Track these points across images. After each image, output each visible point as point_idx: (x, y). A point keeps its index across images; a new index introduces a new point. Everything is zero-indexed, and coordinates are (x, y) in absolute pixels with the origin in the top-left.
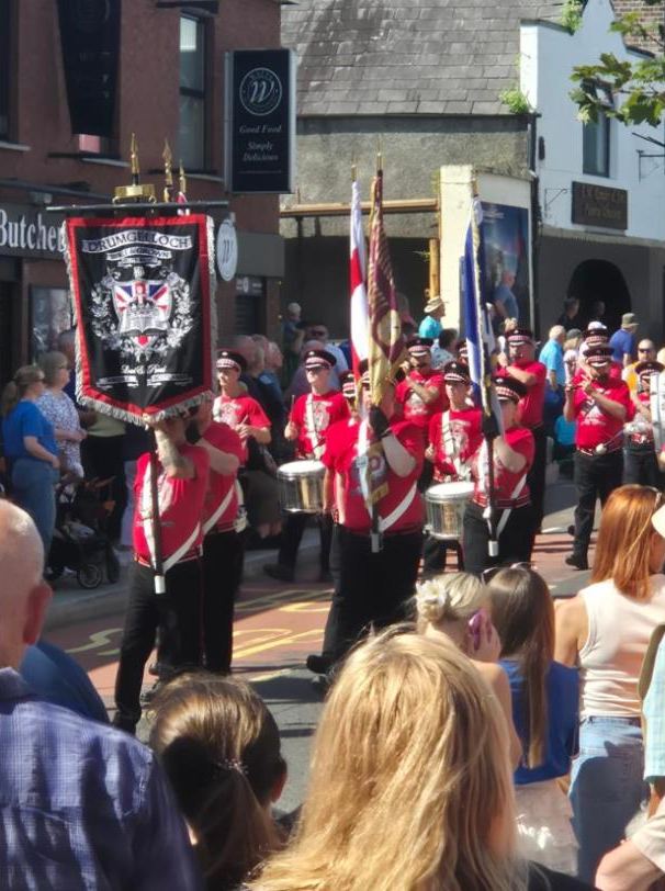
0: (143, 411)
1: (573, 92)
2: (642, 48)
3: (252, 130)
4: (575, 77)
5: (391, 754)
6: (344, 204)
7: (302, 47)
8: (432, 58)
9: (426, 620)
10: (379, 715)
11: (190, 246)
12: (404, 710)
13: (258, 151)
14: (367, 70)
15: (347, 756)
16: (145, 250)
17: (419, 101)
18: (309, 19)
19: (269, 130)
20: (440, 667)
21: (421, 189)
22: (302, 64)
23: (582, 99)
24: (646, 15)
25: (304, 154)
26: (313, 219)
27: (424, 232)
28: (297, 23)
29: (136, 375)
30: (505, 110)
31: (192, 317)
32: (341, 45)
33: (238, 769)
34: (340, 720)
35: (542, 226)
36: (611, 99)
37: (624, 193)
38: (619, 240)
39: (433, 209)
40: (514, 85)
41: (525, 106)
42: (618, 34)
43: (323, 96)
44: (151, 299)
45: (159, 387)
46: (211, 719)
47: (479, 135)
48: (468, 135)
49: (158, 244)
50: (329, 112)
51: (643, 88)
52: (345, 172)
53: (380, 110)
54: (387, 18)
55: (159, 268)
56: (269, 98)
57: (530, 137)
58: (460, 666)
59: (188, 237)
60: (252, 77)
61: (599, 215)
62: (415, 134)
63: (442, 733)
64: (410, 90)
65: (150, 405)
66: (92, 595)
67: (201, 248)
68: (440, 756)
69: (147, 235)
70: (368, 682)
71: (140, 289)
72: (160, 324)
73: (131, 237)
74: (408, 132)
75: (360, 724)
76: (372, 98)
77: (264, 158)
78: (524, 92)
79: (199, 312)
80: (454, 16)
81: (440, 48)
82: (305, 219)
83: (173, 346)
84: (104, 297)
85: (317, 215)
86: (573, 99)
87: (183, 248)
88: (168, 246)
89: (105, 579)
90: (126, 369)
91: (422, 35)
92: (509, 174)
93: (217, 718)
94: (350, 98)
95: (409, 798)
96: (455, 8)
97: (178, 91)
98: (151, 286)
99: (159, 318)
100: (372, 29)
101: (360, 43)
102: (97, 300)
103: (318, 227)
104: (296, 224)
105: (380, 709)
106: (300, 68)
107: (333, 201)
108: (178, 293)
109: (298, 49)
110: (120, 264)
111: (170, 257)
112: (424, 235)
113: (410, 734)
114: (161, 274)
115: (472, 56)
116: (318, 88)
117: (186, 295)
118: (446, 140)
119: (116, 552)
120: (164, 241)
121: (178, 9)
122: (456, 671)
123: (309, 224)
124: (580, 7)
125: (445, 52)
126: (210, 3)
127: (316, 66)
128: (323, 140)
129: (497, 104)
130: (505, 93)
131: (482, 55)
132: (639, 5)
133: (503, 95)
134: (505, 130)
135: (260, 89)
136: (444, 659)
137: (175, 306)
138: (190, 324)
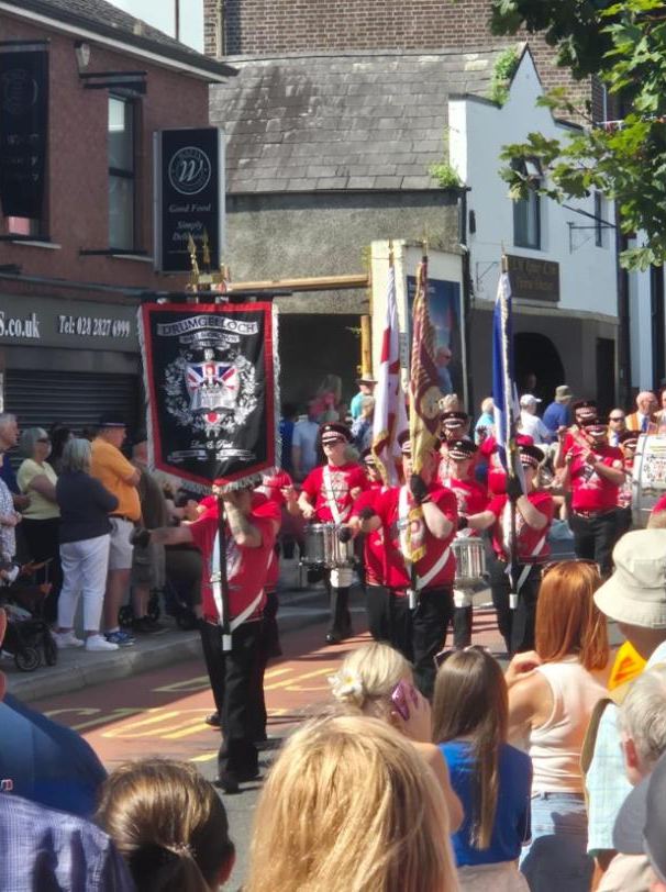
1: (503, 172)
2: (570, 121)
3: (180, 209)
4: (504, 156)
5: (328, 830)
6: (275, 282)
7: (230, 125)
8: (361, 134)
10: (316, 792)
11: (256, 331)
12: (340, 786)
13: (188, 230)
14: (295, 146)
15: (285, 832)
16: (215, 334)
17: (349, 177)
18: (237, 98)
19: (199, 209)
20: (376, 745)
21: (352, 266)
22: (231, 141)
23: (511, 177)
24: (574, 88)
25: (234, 231)
27: (355, 308)
28: (225, 101)
29: (206, 449)
30: (435, 184)
31: (257, 397)
32: (269, 122)
34: (277, 798)
35: (474, 299)
36: (541, 174)
37: (555, 265)
38: (552, 312)
39: (364, 285)
40: (444, 159)
41: (454, 180)
42: (546, 109)
43: (253, 173)
44: (220, 379)
45: (226, 462)
46: (160, 803)
47: (409, 209)
48: (398, 209)
49: (227, 329)
50: (258, 190)
51: (572, 164)
52: (275, 250)
53: (309, 186)
54: (315, 95)
55: (228, 351)
56: (198, 177)
57: (461, 210)
58: (397, 743)
59: (255, 323)
60: (181, 156)
61: (530, 287)
62: (344, 210)
63: (378, 807)
64: (339, 165)
66: (30, 678)
67: (266, 334)
68: (377, 831)
69: (217, 320)
70: (304, 759)
71: (210, 370)
72: (228, 403)
73: (202, 322)
74: (338, 207)
75: (296, 802)
76: (302, 176)
78: (453, 165)
79: (263, 393)
80: (383, 92)
81: (369, 124)
83: (240, 423)
84: (177, 376)
86: (503, 178)
87: (250, 333)
88: (236, 330)
89: (43, 662)
90: (196, 444)
91: (351, 111)
92: (440, 248)
93: (166, 800)
94: (279, 175)
95: (346, 873)
96: (383, 84)
97: (107, 171)
98: (220, 368)
99: (227, 398)
100: (300, 106)
101: (288, 119)
102: (170, 379)
105: (316, 785)
106: (229, 146)
107: (263, 279)
108: (245, 375)
109: (227, 127)
110: (192, 347)
111: (238, 341)
112: (356, 311)
113: (347, 810)
114: (230, 356)
115: (401, 131)
116: (246, 166)
117: (251, 377)
118: (377, 215)
119: (54, 634)
120: (232, 326)
121: (107, 89)
122: (392, 749)
124: (507, 81)
125: (375, 127)
126: (137, 83)
127: (245, 143)
128: (254, 218)
129: (427, 178)
130: (435, 167)
131: (411, 130)
132: (566, 78)
133: (433, 170)
134: (435, 205)
135: (189, 168)
136: (381, 737)
137: (242, 387)
138: (255, 403)
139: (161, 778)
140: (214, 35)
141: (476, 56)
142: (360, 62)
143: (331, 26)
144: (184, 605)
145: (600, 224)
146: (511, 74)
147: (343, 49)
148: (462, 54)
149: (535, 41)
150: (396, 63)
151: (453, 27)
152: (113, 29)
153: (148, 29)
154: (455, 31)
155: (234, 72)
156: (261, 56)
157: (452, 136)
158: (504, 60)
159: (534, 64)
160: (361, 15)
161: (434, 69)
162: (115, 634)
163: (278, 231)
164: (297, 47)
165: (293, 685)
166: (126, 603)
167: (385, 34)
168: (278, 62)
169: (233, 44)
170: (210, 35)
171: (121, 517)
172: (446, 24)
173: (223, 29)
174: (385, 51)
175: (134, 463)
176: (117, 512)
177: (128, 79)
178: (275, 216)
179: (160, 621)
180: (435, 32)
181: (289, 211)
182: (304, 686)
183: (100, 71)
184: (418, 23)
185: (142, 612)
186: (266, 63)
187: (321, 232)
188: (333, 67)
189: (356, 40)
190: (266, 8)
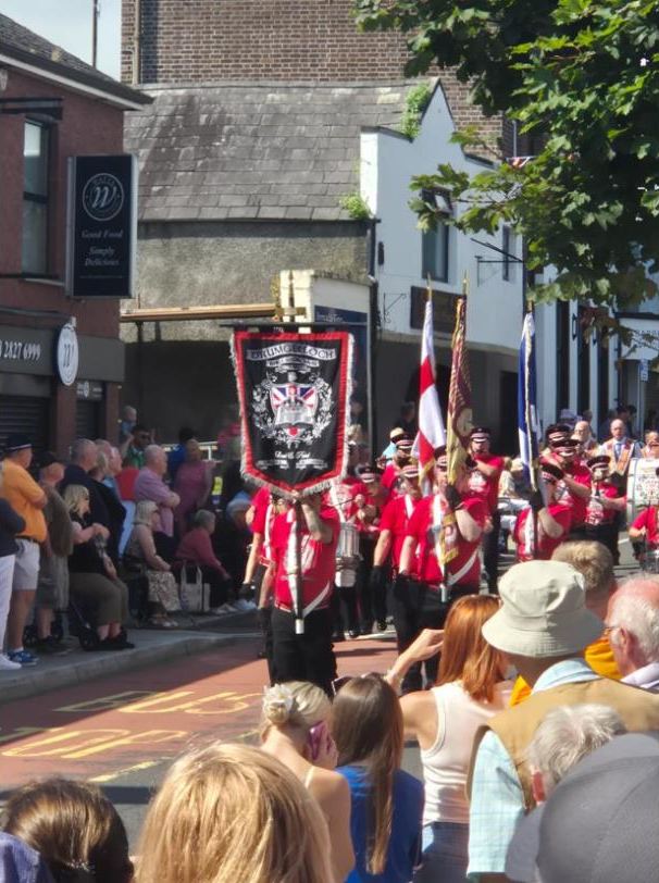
0: (293, 488)
2: (481, 156)
3: (92, 235)
4: (414, 186)
6: (184, 309)
7: (145, 152)
8: (273, 164)
9: (270, 722)
10: (199, 823)
11: (334, 357)
12: (223, 817)
13: (100, 256)
14: (208, 175)
15: (169, 863)
16: (298, 359)
17: (260, 206)
18: (152, 125)
19: (112, 235)
21: (260, 294)
22: (144, 169)
23: (419, 208)
24: (484, 124)
25: (145, 259)
26: (153, 323)
28: (140, 129)
29: (287, 459)
30: (345, 216)
31: (332, 413)
32: (183, 151)
33: (85, 868)
34: (161, 828)
35: (381, 331)
36: (450, 207)
40: (354, 191)
41: (364, 212)
42: (458, 145)
43: (165, 201)
44: (301, 399)
45: (303, 470)
46: (60, 822)
47: (319, 240)
48: (308, 240)
49: (308, 355)
50: (171, 217)
51: (480, 197)
52: (185, 277)
53: (220, 215)
54: (229, 124)
55: (309, 374)
56: (111, 204)
57: (370, 242)
58: (277, 772)
59: (333, 350)
60: (95, 182)
61: (438, 320)
62: (256, 239)
63: (260, 837)
64: (250, 195)
65: (297, 483)
67: (343, 358)
68: (260, 859)
69: (300, 348)
70: (187, 790)
71: (293, 391)
72: (307, 419)
73: (287, 349)
74: (249, 236)
75: (180, 832)
76: (214, 204)
77: (106, 263)
78: (364, 198)
79: (336, 410)
80: (296, 123)
81: (281, 154)
82: (145, 324)
83: (316, 436)
84: (263, 395)
85: (157, 320)
86: (412, 208)
87: (329, 358)
88: (317, 356)
90: (279, 454)
91: (264, 138)
92: (348, 279)
93: (66, 819)
94: (191, 203)
96: (296, 114)
97: (21, 196)
98: (302, 389)
99: (307, 415)
100: (215, 135)
101: (202, 148)
102: (257, 398)
103: (158, 331)
104: (136, 330)
105: (200, 816)
106: (143, 173)
107: (174, 307)
108: (323, 395)
109: (141, 154)
110: (277, 370)
111: (318, 365)
114: (310, 379)
115: (313, 163)
116: (159, 193)
117: (329, 396)
118: (287, 243)
120: (313, 352)
121: (23, 115)
123: (149, 329)
124: (419, 115)
125: (286, 157)
126: (55, 109)
127: (158, 171)
128: (165, 245)
129: (337, 209)
130: (346, 198)
131: (323, 161)
132: (478, 114)
133: (343, 201)
134: (344, 236)
135: (102, 194)
136: (262, 766)
137: (320, 405)
138: (330, 419)
139: (62, 796)
140: (130, 63)
141: (389, 89)
142: (275, 92)
143: (246, 56)
144: (88, 626)
145: (508, 259)
146: (424, 107)
147: (257, 80)
148: (374, 87)
149: (447, 76)
150: (309, 95)
151: (367, 60)
152: (31, 54)
153: (66, 56)
154: (369, 65)
155: (148, 100)
156: (177, 85)
157: (364, 168)
158: (416, 95)
159: (446, 99)
160: (277, 46)
161: (347, 103)
162: (19, 654)
163: (189, 259)
164: (213, 76)
165: (192, 708)
166: (31, 622)
167: (300, 65)
168: (193, 91)
169: (149, 73)
170: (126, 63)
171: (28, 538)
172: (360, 57)
173: (140, 57)
174: (300, 83)
175: (41, 485)
176: (23, 534)
177: (44, 104)
178: (185, 244)
179: (63, 641)
180: (348, 65)
181: (200, 239)
182: (204, 710)
183: (17, 96)
184: (333, 55)
185: (46, 632)
186: (181, 92)
187: (231, 261)
188: (248, 97)
189: (270, 70)
190: (182, 38)
